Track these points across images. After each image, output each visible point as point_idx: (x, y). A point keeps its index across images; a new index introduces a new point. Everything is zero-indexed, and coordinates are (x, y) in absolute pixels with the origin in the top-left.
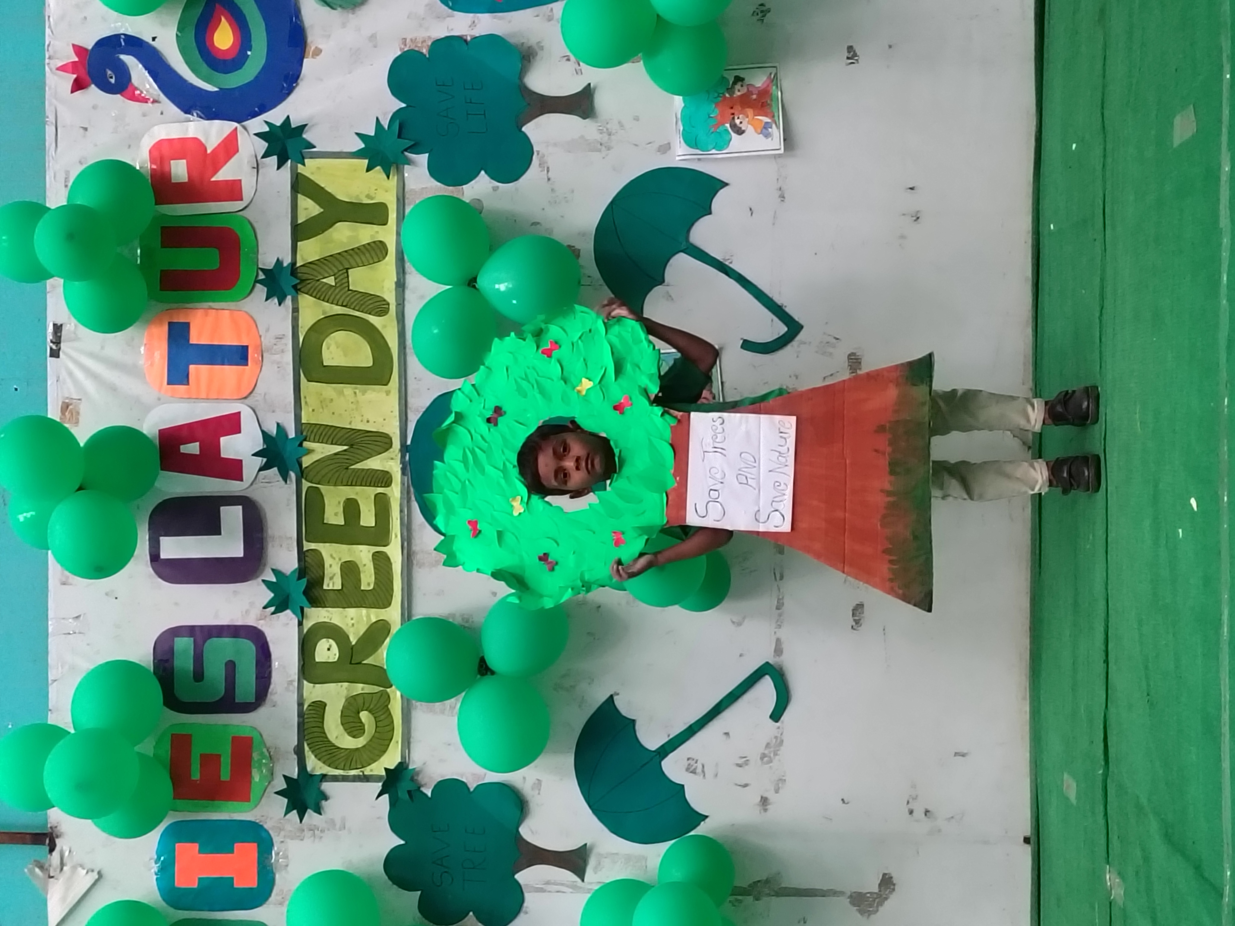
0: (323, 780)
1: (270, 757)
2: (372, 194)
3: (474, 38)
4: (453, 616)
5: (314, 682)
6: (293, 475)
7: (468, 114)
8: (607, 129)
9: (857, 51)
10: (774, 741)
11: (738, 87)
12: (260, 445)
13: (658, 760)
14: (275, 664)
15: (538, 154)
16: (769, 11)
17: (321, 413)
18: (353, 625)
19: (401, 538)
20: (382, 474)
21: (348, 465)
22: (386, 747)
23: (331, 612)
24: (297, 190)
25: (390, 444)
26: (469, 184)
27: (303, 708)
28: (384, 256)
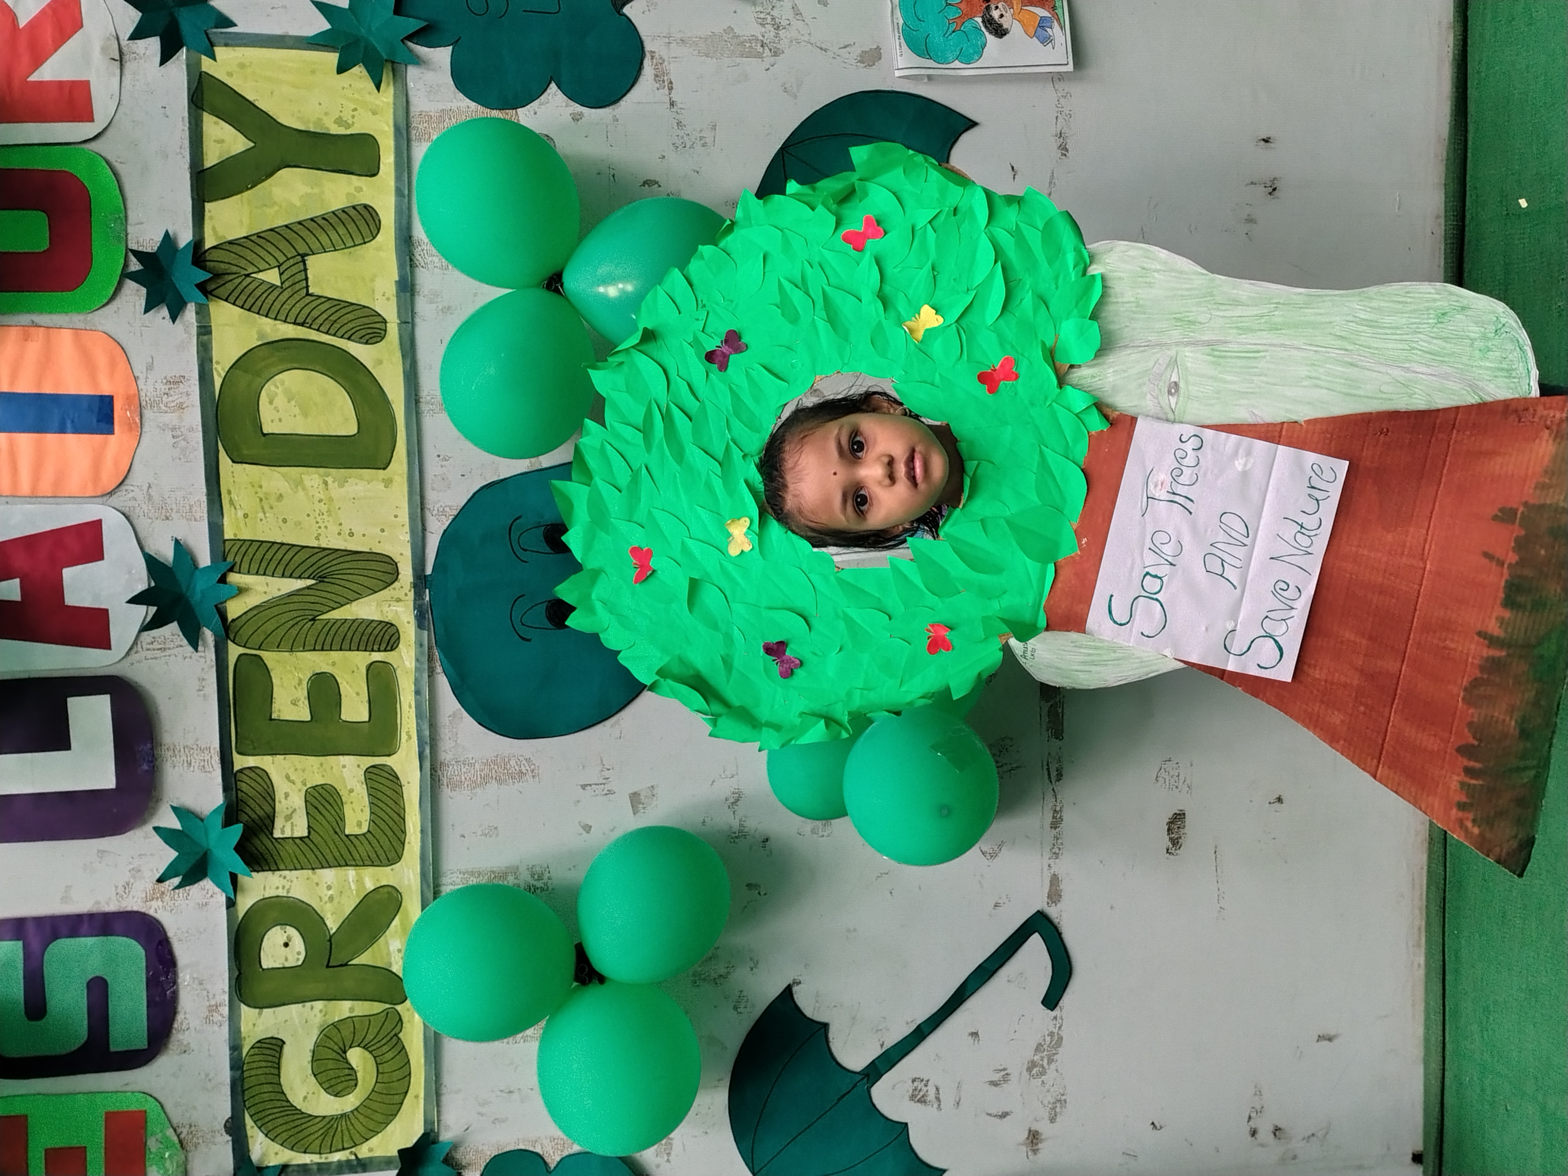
1: (181, 1142)
2: (347, 116)
4: (514, 870)
5: (260, 1006)
6: (208, 635)
10: (1048, 1039)
12: (142, 582)
13: (866, 1087)
14: (185, 977)
15: (652, 58)
17: (261, 520)
18: (331, 898)
19: (418, 740)
20: (380, 627)
21: (316, 613)
22: (397, 1107)
23: (288, 878)
24: (200, 105)
25: (394, 574)
26: (528, 107)
27: (240, 1053)
28: (374, 233)
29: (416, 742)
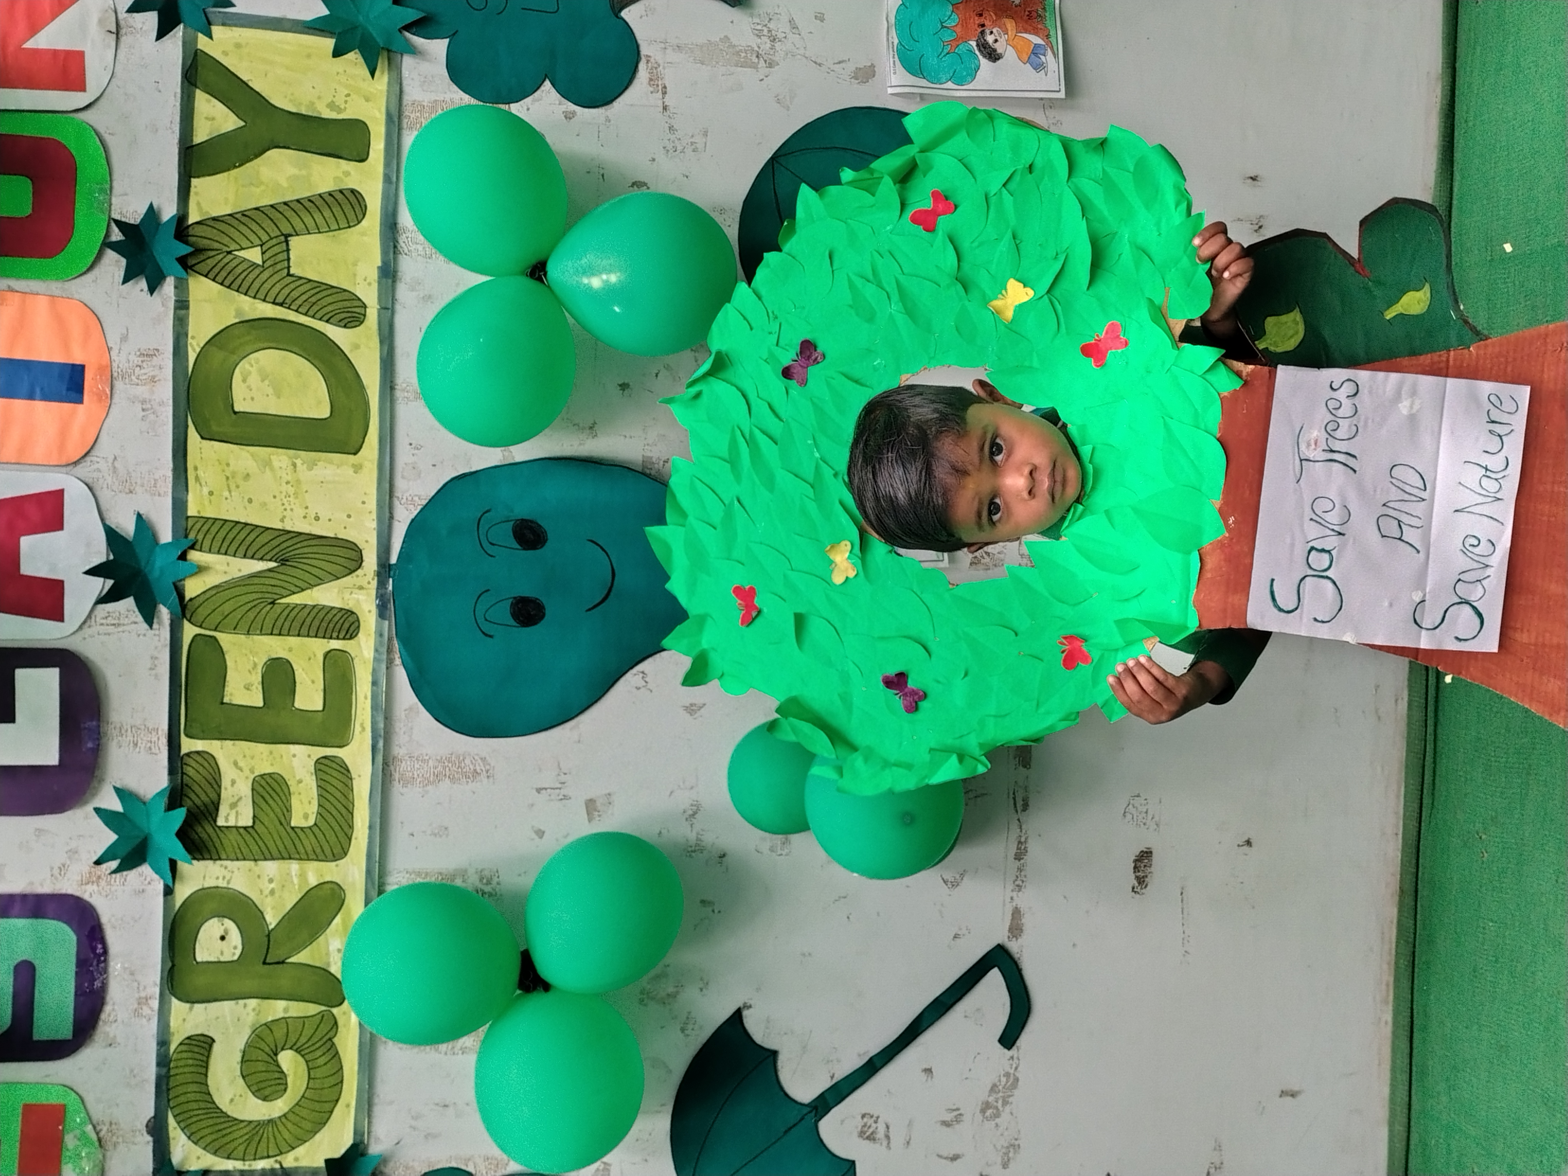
1: (100, 1140)
2: (340, 101)
4: (463, 873)
5: (191, 1000)
6: (164, 613)
8: (770, 31)
10: (1004, 1080)
12: (100, 554)
13: (814, 1121)
14: (116, 966)
15: (648, 62)
17: (226, 498)
18: (272, 892)
19: (372, 732)
20: (340, 615)
21: (276, 597)
22: (326, 1115)
23: (229, 868)
24: (193, 81)
25: (359, 562)
26: (524, 101)
27: (169, 1049)
28: (360, 217)
29: (370, 734)
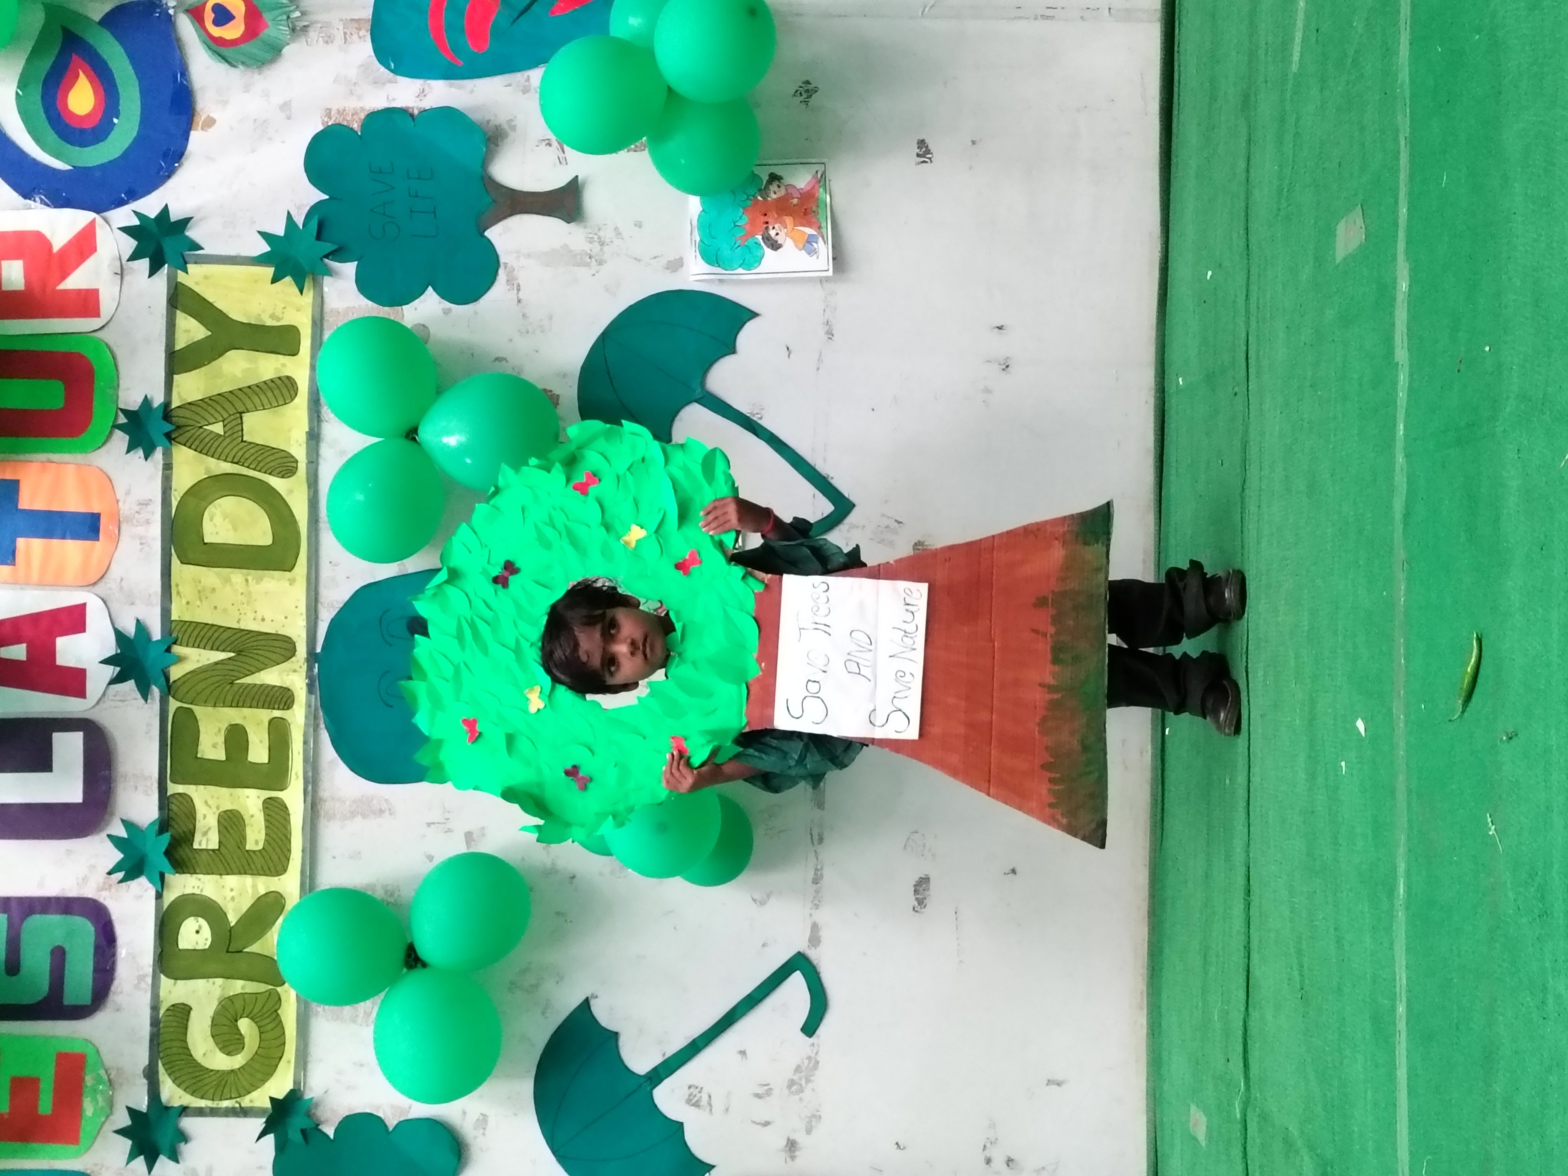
0: (183, 1114)
1: (110, 1081)
2: (278, 313)
3: (423, 111)
4: (372, 887)
5: (175, 976)
6: (156, 691)
7: (412, 212)
8: (599, 238)
9: (931, 147)
10: (806, 1062)
11: (773, 187)
12: (111, 648)
13: (649, 1089)
14: (122, 952)
15: (506, 267)
16: (815, 90)
17: (199, 606)
18: (233, 899)
19: (304, 779)
20: (280, 691)
21: (234, 678)
22: (273, 1068)
23: (202, 880)
24: (175, 306)
25: (293, 652)
26: (411, 304)
27: (158, 1013)
28: (293, 397)
29: (302, 780)
